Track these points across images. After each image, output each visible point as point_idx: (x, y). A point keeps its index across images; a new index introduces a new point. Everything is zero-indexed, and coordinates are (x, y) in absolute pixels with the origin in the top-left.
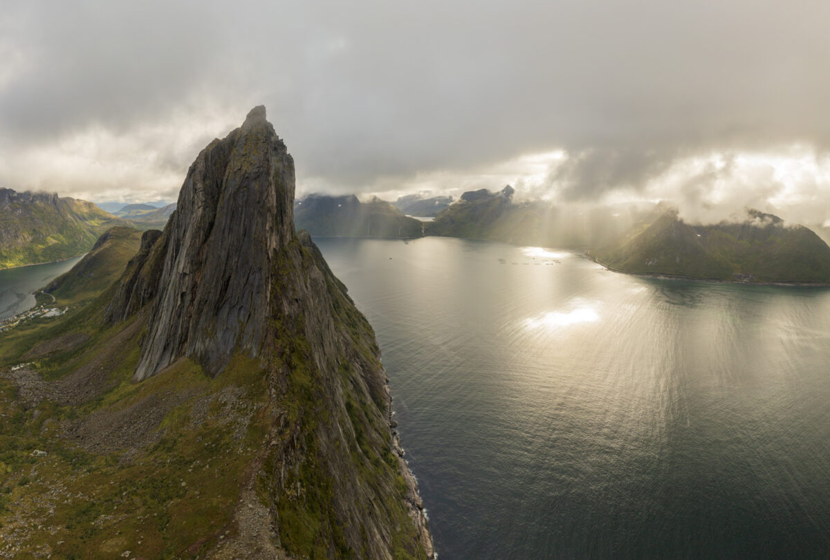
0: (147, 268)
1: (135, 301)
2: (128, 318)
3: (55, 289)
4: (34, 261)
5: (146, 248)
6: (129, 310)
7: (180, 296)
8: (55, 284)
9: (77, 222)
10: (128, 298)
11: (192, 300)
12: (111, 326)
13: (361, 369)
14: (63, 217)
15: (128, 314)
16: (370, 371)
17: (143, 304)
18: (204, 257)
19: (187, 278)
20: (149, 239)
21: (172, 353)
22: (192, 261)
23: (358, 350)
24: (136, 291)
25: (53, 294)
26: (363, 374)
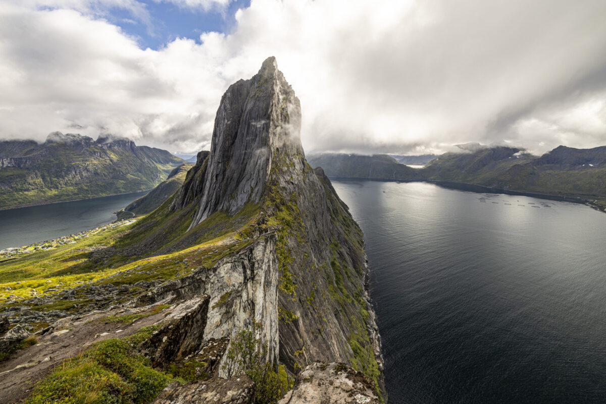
0: (200, 172)
1: (191, 195)
2: (186, 206)
3: (135, 208)
4: (115, 192)
5: (200, 163)
6: (187, 200)
7: (215, 176)
8: (135, 204)
9: (153, 163)
10: (186, 194)
11: (223, 179)
12: (174, 212)
13: (348, 250)
14: (141, 160)
15: (186, 203)
16: (354, 252)
17: (196, 195)
18: (232, 153)
19: (220, 165)
20: (202, 156)
21: (209, 211)
22: (223, 155)
23: (348, 239)
24: (192, 189)
25: (133, 212)
26: (348, 253)
